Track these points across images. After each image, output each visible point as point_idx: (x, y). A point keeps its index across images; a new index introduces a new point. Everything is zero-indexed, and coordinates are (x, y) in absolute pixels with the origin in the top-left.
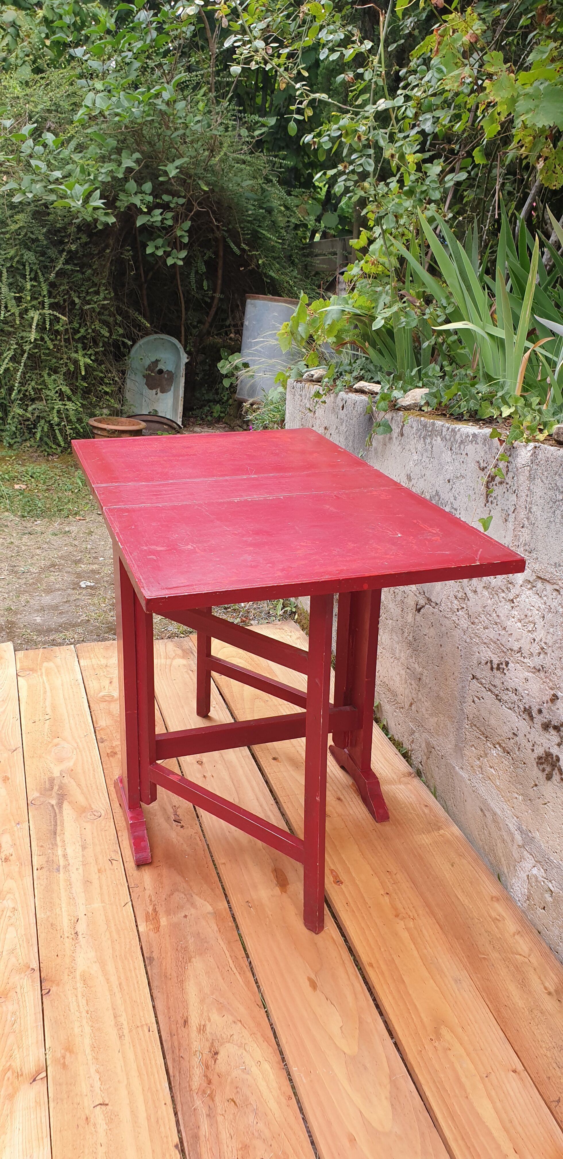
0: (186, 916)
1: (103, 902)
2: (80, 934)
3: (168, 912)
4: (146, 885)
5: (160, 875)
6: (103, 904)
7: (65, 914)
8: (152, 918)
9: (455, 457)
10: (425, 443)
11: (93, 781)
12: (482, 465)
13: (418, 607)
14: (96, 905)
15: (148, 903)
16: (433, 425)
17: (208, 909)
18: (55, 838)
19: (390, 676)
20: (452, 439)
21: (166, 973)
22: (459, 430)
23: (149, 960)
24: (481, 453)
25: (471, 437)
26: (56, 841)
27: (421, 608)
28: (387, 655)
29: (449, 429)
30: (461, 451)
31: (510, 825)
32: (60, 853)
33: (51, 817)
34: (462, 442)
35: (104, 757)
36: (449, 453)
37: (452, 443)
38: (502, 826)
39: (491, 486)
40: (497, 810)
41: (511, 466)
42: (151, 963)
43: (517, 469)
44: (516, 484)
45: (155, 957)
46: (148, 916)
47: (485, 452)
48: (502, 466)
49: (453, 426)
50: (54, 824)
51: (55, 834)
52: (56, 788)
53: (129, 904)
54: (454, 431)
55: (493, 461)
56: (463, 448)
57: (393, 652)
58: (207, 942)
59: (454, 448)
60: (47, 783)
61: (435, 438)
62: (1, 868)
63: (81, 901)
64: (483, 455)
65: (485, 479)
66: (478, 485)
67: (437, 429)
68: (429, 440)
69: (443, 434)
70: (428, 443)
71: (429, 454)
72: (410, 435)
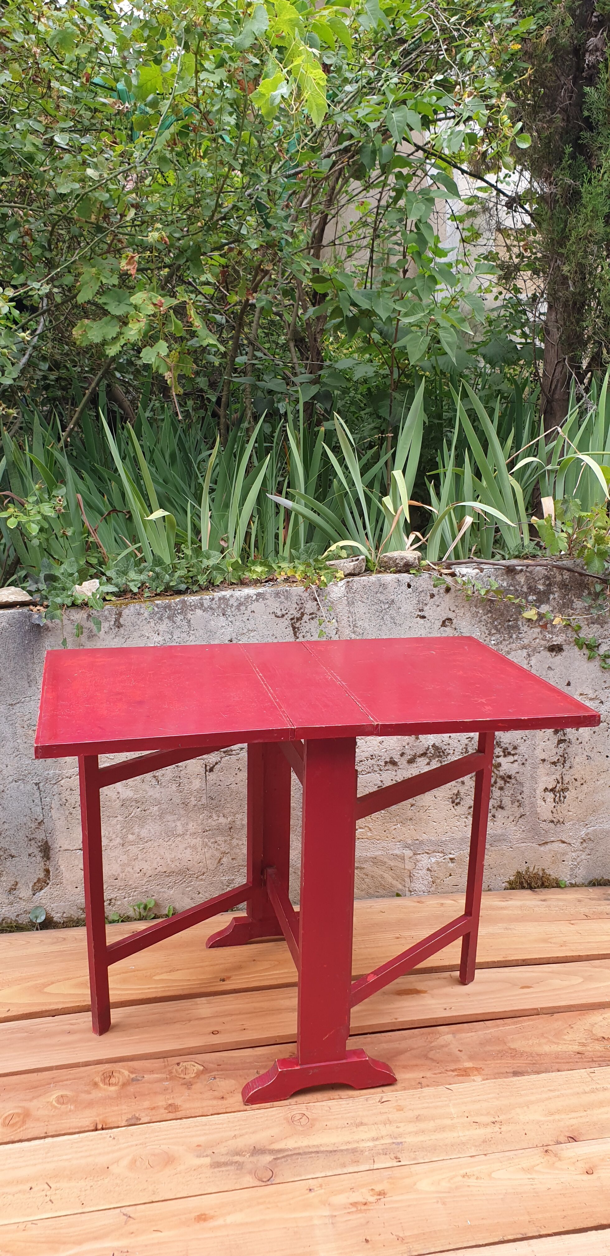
0: (460, 1051)
1: (447, 1106)
2: (494, 1120)
3: (457, 1060)
4: (418, 1077)
5: (405, 1067)
6: (451, 1105)
7: (467, 1133)
8: (465, 1073)
9: (233, 619)
10: (173, 622)
11: (225, 1125)
12: (279, 614)
13: (208, 768)
14: (453, 1110)
15: (445, 1075)
16: (182, 603)
17: (449, 1037)
18: (342, 1151)
19: (168, 860)
20: (223, 606)
21: (530, 1064)
22: (232, 596)
23: (516, 1074)
24: (274, 605)
25: (255, 597)
26: (347, 1150)
27: (214, 766)
28: (156, 844)
29: (213, 599)
30: (242, 612)
31: (395, 852)
32: (371, 1144)
33: (305, 1156)
34: (241, 604)
35: (171, 1116)
36: (222, 618)
37: (223, 609)
38: (386, 860)
39: (297, 625)
40: (377, 853)
41: (323, 603)
42: (519, 1072)
43: (332, 603)
44: (333, 614)
45: (512, 1071)
46: (463, 1075)
47: (281, 603)
48: (310, 606)
49: (218, 595)
50: (317, 1152)
51: (335, 1151)
52: (237, 1158)
53: (447, 1086)
54: (223, 598)
55: (296, 606)
56: (244, 608)
57: (170, 834)
58: (490, 1039)
59: (229, 612)
60: (224, 1169)
61: (192, 613)
62: (396, 1198)
63: (448, 1122)
64: (277, 606)
65: (287, 623)
66: (279, 630)
67: (192, 603)
68: (180, 617)
69: (205, 605)
70: (179, 620)
71: (186, 628)
72: (139, 622)
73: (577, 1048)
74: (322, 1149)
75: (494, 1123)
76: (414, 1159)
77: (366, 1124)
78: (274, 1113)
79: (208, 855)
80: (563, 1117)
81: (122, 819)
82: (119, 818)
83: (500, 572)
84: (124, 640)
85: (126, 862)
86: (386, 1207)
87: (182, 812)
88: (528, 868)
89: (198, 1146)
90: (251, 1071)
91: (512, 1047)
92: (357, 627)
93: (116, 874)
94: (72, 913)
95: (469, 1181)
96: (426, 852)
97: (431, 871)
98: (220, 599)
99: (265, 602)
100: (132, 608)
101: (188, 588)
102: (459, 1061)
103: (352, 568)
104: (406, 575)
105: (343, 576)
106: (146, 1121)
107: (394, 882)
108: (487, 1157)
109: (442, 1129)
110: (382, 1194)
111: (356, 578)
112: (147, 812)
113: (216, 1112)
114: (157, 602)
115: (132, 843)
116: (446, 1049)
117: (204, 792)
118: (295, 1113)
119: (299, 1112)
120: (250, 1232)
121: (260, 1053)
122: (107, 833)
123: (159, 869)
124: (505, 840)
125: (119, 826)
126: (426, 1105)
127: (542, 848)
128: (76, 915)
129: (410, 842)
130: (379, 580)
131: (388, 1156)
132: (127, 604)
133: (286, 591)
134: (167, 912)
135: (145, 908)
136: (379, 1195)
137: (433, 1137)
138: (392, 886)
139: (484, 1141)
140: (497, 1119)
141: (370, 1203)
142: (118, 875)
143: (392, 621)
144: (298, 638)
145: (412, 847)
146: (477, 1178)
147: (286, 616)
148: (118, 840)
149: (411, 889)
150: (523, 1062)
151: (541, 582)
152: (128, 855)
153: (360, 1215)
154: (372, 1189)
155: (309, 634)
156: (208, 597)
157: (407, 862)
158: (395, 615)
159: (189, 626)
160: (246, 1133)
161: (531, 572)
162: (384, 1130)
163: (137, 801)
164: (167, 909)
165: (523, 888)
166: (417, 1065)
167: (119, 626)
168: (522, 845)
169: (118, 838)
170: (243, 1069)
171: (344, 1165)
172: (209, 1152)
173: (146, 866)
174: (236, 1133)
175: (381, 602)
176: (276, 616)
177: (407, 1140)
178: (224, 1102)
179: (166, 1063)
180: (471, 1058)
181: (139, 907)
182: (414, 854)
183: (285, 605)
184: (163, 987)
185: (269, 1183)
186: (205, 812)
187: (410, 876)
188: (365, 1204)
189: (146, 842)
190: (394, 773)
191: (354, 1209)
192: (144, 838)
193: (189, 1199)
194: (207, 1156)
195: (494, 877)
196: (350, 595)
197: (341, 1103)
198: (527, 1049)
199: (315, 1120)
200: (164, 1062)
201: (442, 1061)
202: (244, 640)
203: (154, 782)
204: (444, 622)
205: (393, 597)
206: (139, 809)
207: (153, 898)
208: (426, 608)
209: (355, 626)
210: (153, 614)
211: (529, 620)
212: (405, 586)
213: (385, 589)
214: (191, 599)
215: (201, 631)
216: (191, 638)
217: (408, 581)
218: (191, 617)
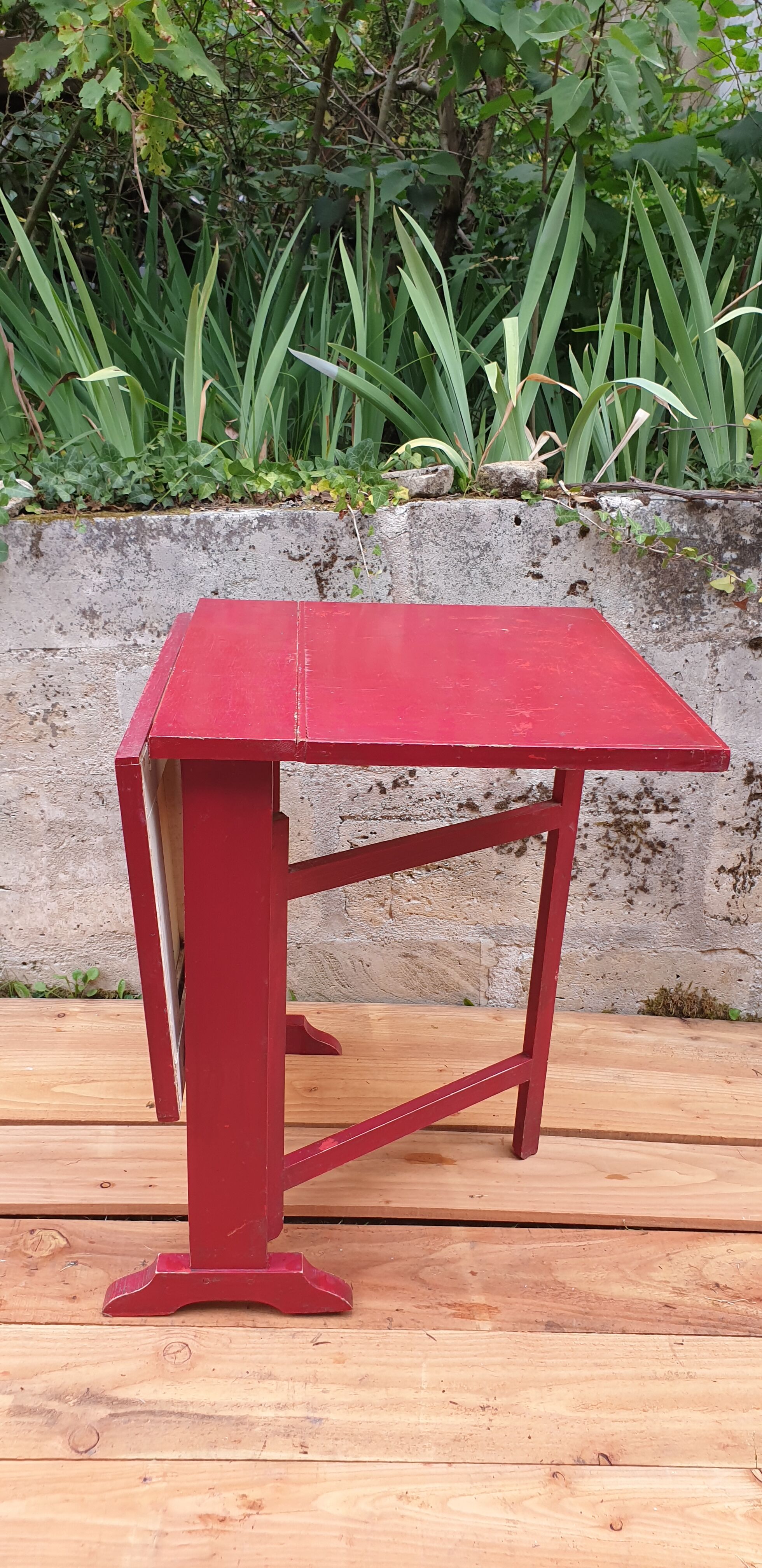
0: (473, 1273)
1: (418, 1366)
2: (486, 1403)
3: (462, 1289)
4: (390, 1308)
5: (375, 1288)
6: (424, 1365)
7: (434, 1419)
8: (467, 1312)
9: (219, 557)
10: (123, 554)
11: (59, 1344)
12: (296, 554)
14: (424, 1375)
15: (435, 1311)
16: (137, 524)
17: (462, 1247)
18: (221, 1418)
19: (119, 916)
20: (203, 534)
21: (580, 1312)
22: (218, 518)
23: (551, 1327)
24: (288, 538)
25: (256, 522)
26: (230, 1417)
28: (100, 891)
29: (187, 521)
30: (234, 546)
31: (466, 939)
32: (270, 1414)
33: (158, 1419)
34: (232, 533)
36: (202, 554)
37: (204, 539)
38: (451, 948)
39: (325, 575)
40: (437, 938)
41: (369, 541)
42: (558, 1326)
43: (384, 541)
44: (384, 560)
45: (546, 1320)
46: (462, 1316)
47: (300, 535)
48: (346, 545)
49: (194, 515)
50: (181, 1414)
51: (210, 1417)
52: (54, 1405)
53: (430, 1332)
54: (204, 521)
55: (323, 542)
56: (238, 540)
58: (529, 1260)
59: (212, 545)
60: (25, 1419)
61: (151, 540)
62: (275, 1518)
63: (409, 1395)
64: (293, 540)
65: (309, 570)
66: (295, 581)
67: (154, 526)
68: (134, 547)
69: (176, 531)
70: (132, 551)
71: (143, 566)
72: (68, 550)
73: (667, 1296)
74: (191, 1410)
75: (483, 1408)
76: (331, 1452)
77: (276, 1378)
78: (142, 1335)
80: (603, 1415)
81: (49, 850)
82: (45, 848)
83: (677, 507)
84: (45, 578)
85: (56, 912)
86: (254, 1531)
88: (681, 985)
90: (135, 1259)
91: (560, 1279)
92: (424, 585)
93: (42, 927)
95: (409, 1507)
96: (516, 944)
97: (521, 972)
98: (198, 521)
99: (273, 532)
100: (57, 527)
101: (154, 501)
102: (465, 1290)
103: (423, 483)
104: (513, 501)
105: (407, 497)
107: (463, 982)
108: (452, 1469)
109: (395, 1405)
110: (256, 1506)
111: (428, 503)
112: (87, 843)
113: (55, 1320)
114: (98, 519)
115: (64, 886)
116: (451, 1267)
118: (174, 1340)
119: (181, 1340)
120: (21, 1539)
122: (27, 868)
123: (106, 926)
124: (645, 939)
125: (44, 860)
126: (383, 1359)
127: (707, 958)
129: (491, 927)
130: (467, 508)
131: (289, 1441)
132: (50, 521)
133: (309, 516)
134: (117, 989)
135: (85, 979)
136: (251, 1508)
137: (374, 1418)
138: (459, 987)
139: (456, 1440)
140: (491, 1403)
141: (231, 1520)
142: (45, 928)
143: (485, 579)
144: (325, 597)
145: (494, 935)
146: (422, 1505)
147: (307, 559)
148: (44, 880)
149: (488, 995)
150: (569, 1307)
151: (749, 529)
152: (59, 903)
153: (205, 1540)
154: (244, 1496)
155: (343, 592)
156: (179, 517)
157: (484, 955)
158: (491, 570)
159: (149, 563)
160: (86, 1363)
161: (730, 511)
162: (302, 1393)
163: (71, 827)
164: (118, 983)
165: (668, 1014)
166: (395, 1288)
167: (38, 554)
168: (674, 949)
169: (44, 877)
170: (124, 1255)
171: (214, 1445)
172: (16, 1387)
173: (85, 921)
174: (72, 1360)
175: (468, 545)
176: (290, 558)
177: (332, 1416)
178: (74, 1305)
179: (15, 1228)
180: (488, 1288)
181: (75, 977)
182: (497, 945)
183: (306, 540)
184: (59, 1106)
185: (85, 1456)
187: (488, 977)
188: (222, 1520)
189: (86, 887)
191: (200, 1526)
192: (82, 880)
194: (10, 1393)
195: (623, 993)
196: (416, 531)
197: (251, 1334)
198: (584, 1287)
199: (200, 1357)
200: (14, 1225)
201: (437, 1287)
202: (237, 594)
203: (96, 800)
204: (573, 587)
205: (488, 539)
206: (74, 838)
207: (98, 966)
208: (544, 561)
209: (421, 583)
210: (90, 539)
211: (721, 593)
212: (510, 523)
213: (475, 524)
214: (153, 518)
215: (168, 573)
216: (152, 583)
217: (517, 512)
218: (152, 548)
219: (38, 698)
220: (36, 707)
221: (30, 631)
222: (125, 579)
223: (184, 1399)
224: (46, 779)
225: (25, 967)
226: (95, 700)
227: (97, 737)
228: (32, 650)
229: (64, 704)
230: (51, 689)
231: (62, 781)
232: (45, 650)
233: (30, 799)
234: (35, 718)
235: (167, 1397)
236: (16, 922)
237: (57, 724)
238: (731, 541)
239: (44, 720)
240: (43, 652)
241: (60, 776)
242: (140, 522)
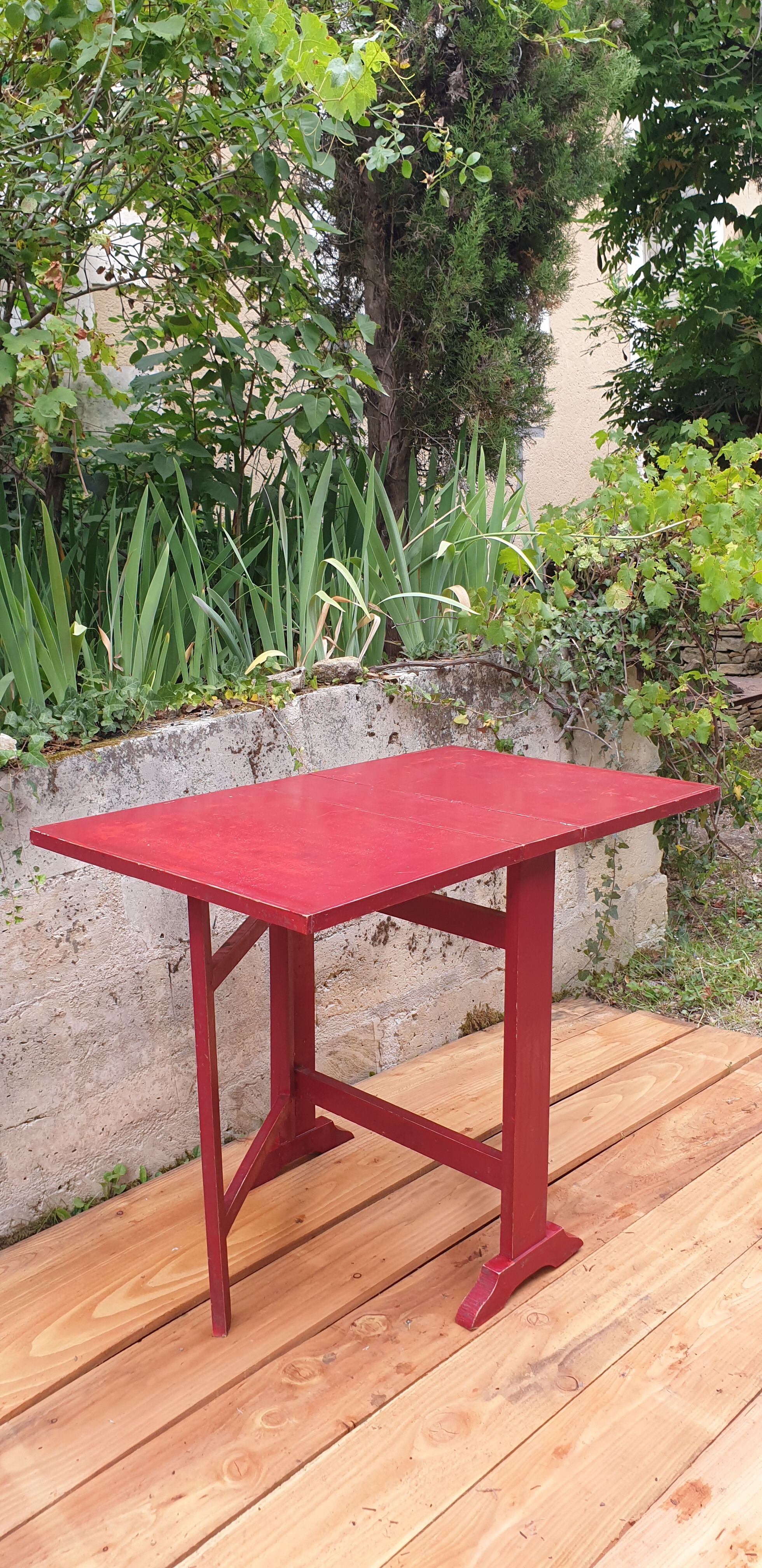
0: (598, 1196)
1: (645, 1247)
2: (694, 1242)
3: (605, 1206)
6: (647, 1245)
7: (687, 1262)
8: (624, 1213)
9: (186, 762)
10: (119, 775)
11: (475, 1360)
12: (236, 749)
13: (172, 967)
14: (655, 1249)
15: (611, 1222)
16: (127, 747)
18: (608, 1328)
19: (135, 1105)
20: (174, 747)
21: (665, 1183)
22: (183, 731)
23: (665, 1196)
24: (229, 737)
25: (208, 729)
26: (611, 1325)
27: (178, 963)
28: (119, 1087)
29: (162, 737)
30: (196, 751)
31: (364, 1023)
32: (624, 1310)
33: (583, 1349)
34: (193, 741)
35: (412, 1377)
36: (174, 762)
37: (175, 750)
38: (357, 1035)
39: (255, 760)
40: (348, 1030)
41: (279, 729)
45: (658, 1195)
46: (625, 1217)
47: (237, 733)
48: (267, 734)
49: (169, 730)
50: (589, 1340)
51: (603, 1331)
53: (626, 1231)
55: (251, 736)
56: (198, 746)
57: (134, 1068)
59: (181, 753)
60: (525, 1398)
61: (139, 759)
62: (696, 1345)
63: (661, 1261)
64: (233, 738)
65: (245, 758)
66: (237, 769)
67: (140, 747)
68: (127, 767)
69: (155, 748)
70: (126, 771)
71: (134, 782)
72: (78, 781)
73: (684, 1155)
74: (590, 1334)
75: (696, 1244)
76: (673, 1304)
77: (600, 1296)
78: (507, 1325)
79: (178, 1085)
80: (739, 1214)
81: (77, 1063)
82: (73, 1063)
83: (433, 673)
84: (61, 810)
85: (85, 1122)
86: (698, 1355)
87: (148, 1035)
88: (476, 1006)
89: (475, 1390)
91: (635, 1175)
92: (315, 756)
93: (73, 1143)
94: (22, 1217)
95: (734, 1300)
96: (392, 1015)
97: (397, 1035)
98: (169, 735)
99: (219, 734)
100: (68, 762)
102: (607, 1206)
104: (351, 685)
106: (393, 1394)
107: (367, 1061)
108: (726, 1272)
109: (663, 1270)
110: (682, 1346)
112: (106, 1046)
115: (90, 1095)
116: (586, 1200)
117: (170, 1001)
118: (525, 1315)
119: (528, 1313)
121: (422, 1277)
122: (59, 1089)
123: (125, 1120)
124: (455, 981)
126: (627, 1255)
128: (27, 1218)
129: (376, 1007)
130: (330, 694)
131: (651, 1313)
132: (62, 758)
133: (241, 718)
134: (137, 1177)
135: (114, 1179)
136: (682, 1349)
137: (665, 1279)
139: (708, 1263)
140: (695, 1240)
141: (683, 1359)
142: (77, 1143)
143: (346, 742)
144: (256, 778)
145: (379, 1013)
146: (737, 1295)
147: (243, 751)
148: (74, 1095)
149: (381, 1065)
150: (658, 1184)
151: (466, 681)
152: (87, 1113)
153: (688, 1374)
154: (672, 1347)
155: (267, 771)
156: (154, 736)
157: (375, 1031)
158: (348, 735)
159: (138, 778)
160: (505, 1356)
161: (457, 672)
162: (621, 1292)
163: (93, 1034)
164: (137, 1171)
165: (472, 1031)
166: (580, 1223)
167: (56, 790)
168: (469, 981)
169: (73, 1092)
170: (427, 1300)
171: (626, 1339)
172: (494, 1391)
173: (109, 1122)
175: (334, 720)
176: (232, 752)
177: (649, 1291)
178: (449, 1338)
179: (340, 1330)
180: (615, 1198)
181: (105, 1180)
182: (382, 1020)
183: (241, 736)
185: (581, 1389)
186: (173, 1027)
187: (380, 1048)
188: (680, 1362)
189: (108, 1088)
190: (357, 927)
191: (676, 1372)
192: (104, 1083)
193: (528, 1442)
194: (495, 1395)
195: (450, 1026)
196: (306, 716)
198: (649, 1172)
199: (552, 1313)
200: (336, 1330)
201: (594, 1212)
202: (201, 790)
203: (112, 1002)
204: (391, 738)
205: (344, 714)
206: (96, 1044)
207: (120, 1162)
208: (374, 723)
209: (312, 754)
210: (95, 767)
211: (459, 726)
212: (354, 699)
213: (336, 705)
214: (138, 741)
215: (153, 783)
216: (142, 795)
217: (357, 692)
218: (140, 765)
219: (62, 921)
220: (61, 929)
221: (52, 860)
222: (123, 796)
223: (579, 1333)
224: (70, 995)
225: (61, 1191)
226: (106, 908)
227: (109, 942)
228: (54, 877)
229: (82, 919)
230: (72, 909)
231: (84, 992)
232: (64, 874)
233: (58, 1020)
234: (60, 940)
235: (569, 1338)
236: (52, 1148)
237: (78, 940)
238: (459, 690)
239: (68, 940)
240: (63, 877)
241: (82, 989)
242: (129, 746)
